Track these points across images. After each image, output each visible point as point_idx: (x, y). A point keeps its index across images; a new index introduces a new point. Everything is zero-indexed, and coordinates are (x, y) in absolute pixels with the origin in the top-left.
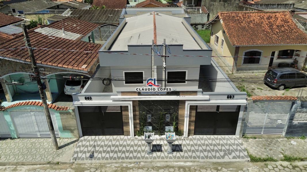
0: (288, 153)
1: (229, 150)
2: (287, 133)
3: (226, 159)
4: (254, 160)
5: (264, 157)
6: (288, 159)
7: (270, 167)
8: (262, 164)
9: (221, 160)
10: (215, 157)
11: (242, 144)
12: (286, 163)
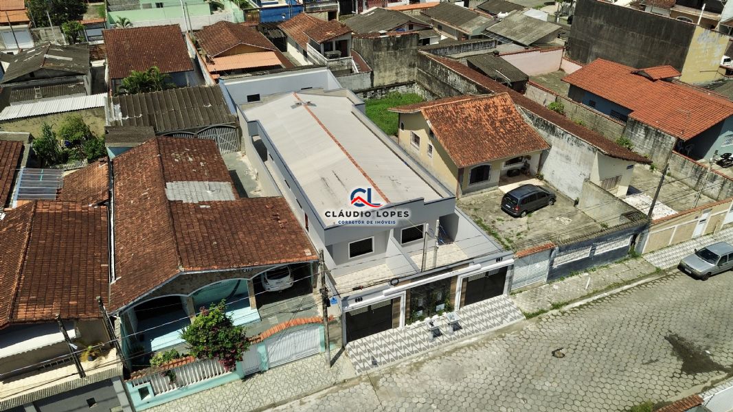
0: (554, 301)
1: (503, 313)
2: (548, 279)
3: (506, 324)
4: (529, 316)
5: (536, 311)
6: (556, 306)
7: (544, 320)
8: (536, 318)
9: (500, 327)
10: (494, 325)
11: (513, 303)
12: (555, 312)
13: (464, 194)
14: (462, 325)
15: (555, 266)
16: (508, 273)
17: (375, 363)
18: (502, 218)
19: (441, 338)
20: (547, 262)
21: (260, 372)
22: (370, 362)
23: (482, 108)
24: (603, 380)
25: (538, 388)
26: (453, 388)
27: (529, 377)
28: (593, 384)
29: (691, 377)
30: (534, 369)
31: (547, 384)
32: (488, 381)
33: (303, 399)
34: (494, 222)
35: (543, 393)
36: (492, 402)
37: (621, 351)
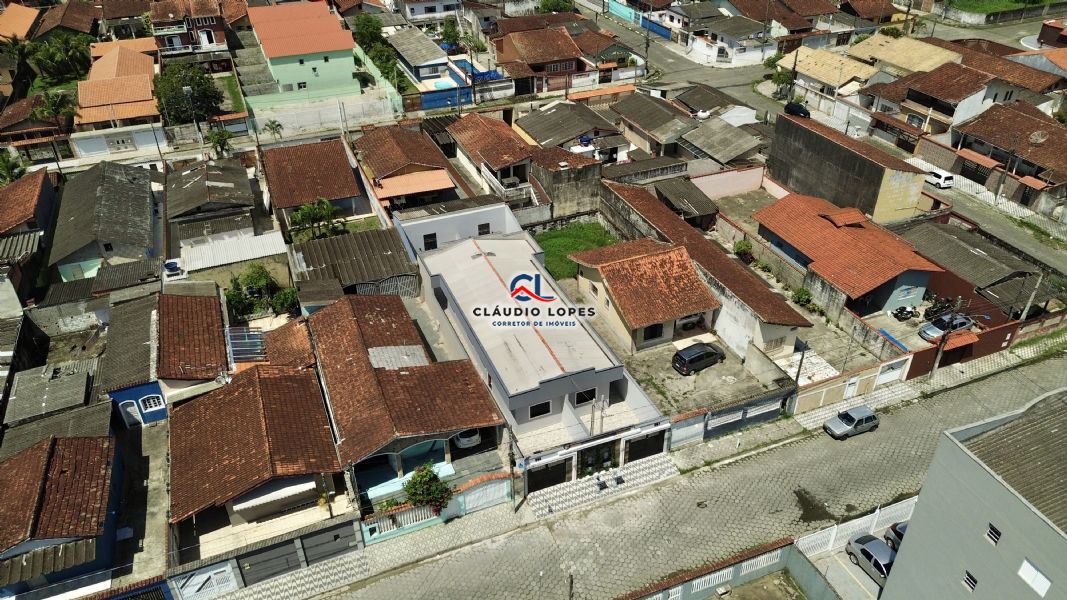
0: (708, 459)
1: (661, 469)
2: (704, 438)
3: (662, 479)
4: (683, 472)
5: (690, 467)
6: (708, 464)
7: (696, 475)
8: (690, 474)
9: (657, 481)
10: (653, 479)
11: (670, 460)
12: (707, 468)
13: (638, 350)
14: (625, 479)
15: (709, 428)
16: (666, 435)
17: (551, 511)
18: (672, 376)
19: (606, 490)
20: (702, 425)
21: (458, 517)
22: (547, 510)
23: (658, 264)
24: (734, 526)
25: (681, 532)
26: (613, 531)
27: (675, 523)
28: (726, 529)
29: (806, 524)
30: (681, 517)
31: (689, 529)
32: (642, 526)
33: (494, 539)
34: (664, 380)
35: (684, 536)
36: (642, 542)
37: (753, 503)
